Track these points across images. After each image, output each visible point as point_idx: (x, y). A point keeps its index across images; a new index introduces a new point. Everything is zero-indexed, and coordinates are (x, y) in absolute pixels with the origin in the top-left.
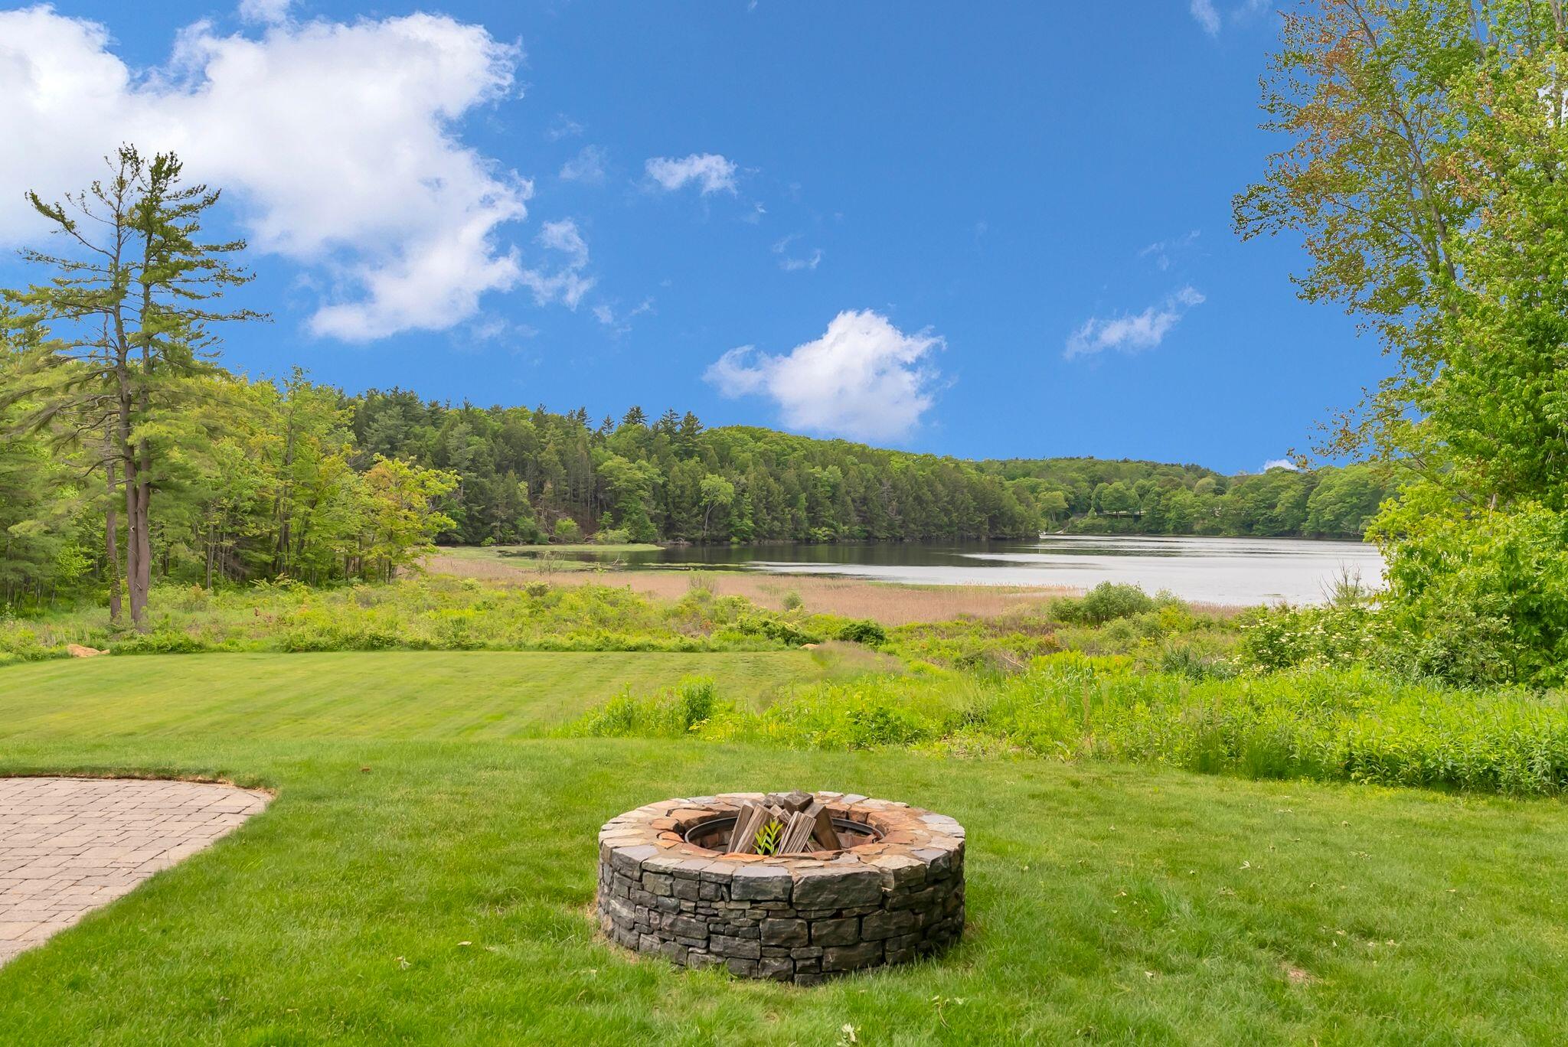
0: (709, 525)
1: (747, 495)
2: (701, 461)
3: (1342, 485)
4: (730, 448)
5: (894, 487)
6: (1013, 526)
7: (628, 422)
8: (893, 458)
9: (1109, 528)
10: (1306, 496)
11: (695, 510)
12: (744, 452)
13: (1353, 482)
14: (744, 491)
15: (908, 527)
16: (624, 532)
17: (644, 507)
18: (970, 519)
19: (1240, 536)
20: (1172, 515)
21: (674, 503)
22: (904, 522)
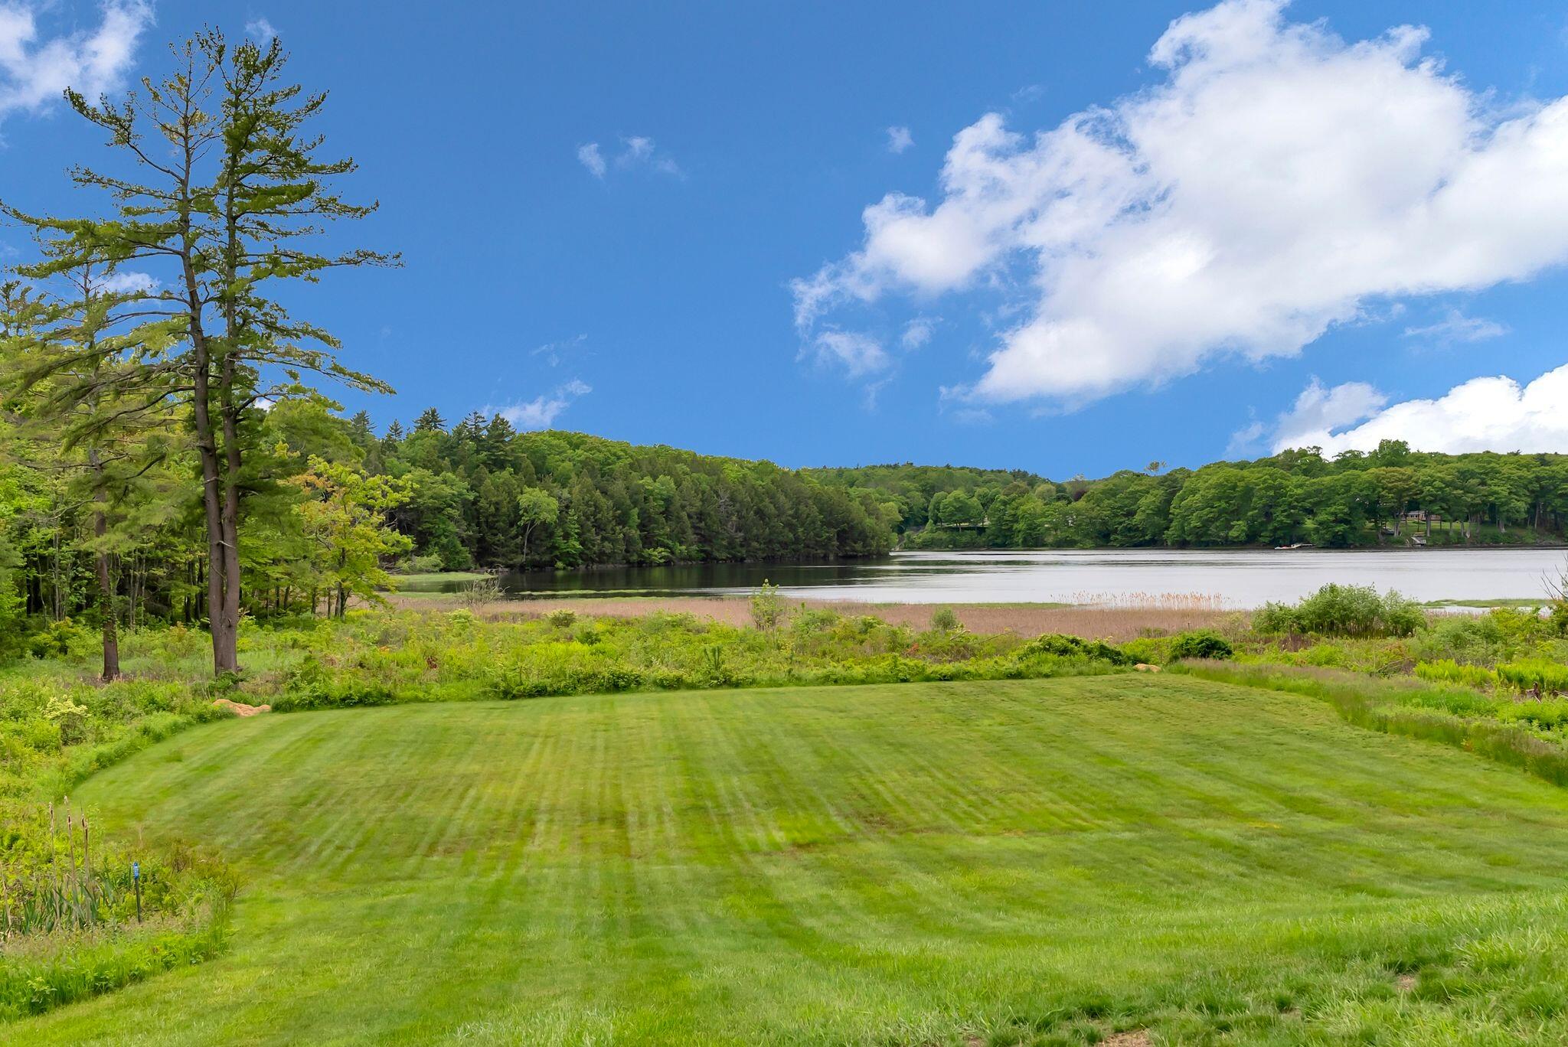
0: (529, 548)
1: (572, 512)
2: (516, 473)
3: (1208, 488)
4: (545, 457)
5: (733, 499)
6: (864, 541)
7: (422, 427)
8: (726, 466)
9: (950, 542)
10: (1168, 502)
11: (514, 531)
12: (563, 461)
13: (1221, 485)
14: (567, 507)
15: (749, 545)
16: (435, 558)
17: (455, 528)
18: (817, 535)
19: (1097, 547)
20: (1021, 526)
21: (487, 522)
22: (745, 539)
